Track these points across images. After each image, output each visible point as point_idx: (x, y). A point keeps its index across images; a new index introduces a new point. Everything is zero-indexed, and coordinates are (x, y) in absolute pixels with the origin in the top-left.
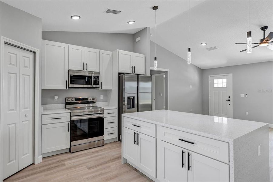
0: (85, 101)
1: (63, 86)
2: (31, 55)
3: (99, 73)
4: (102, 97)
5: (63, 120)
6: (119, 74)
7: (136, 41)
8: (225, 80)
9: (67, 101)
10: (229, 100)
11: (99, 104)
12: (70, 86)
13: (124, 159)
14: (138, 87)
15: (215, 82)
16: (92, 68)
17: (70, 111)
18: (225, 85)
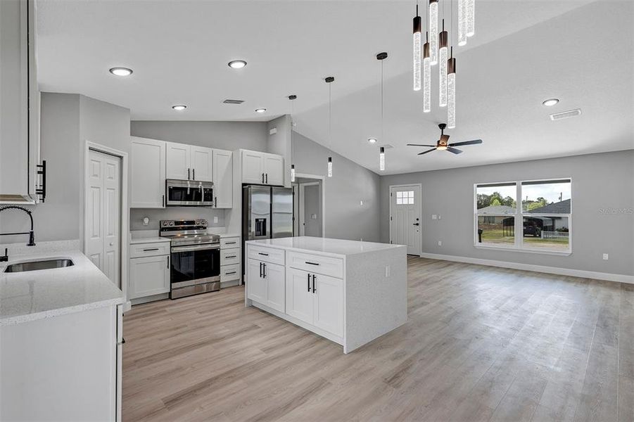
0: (190, 225)
1: (158, 204)
2: (116, 161)
3: (212, 183)
4: (216, 220)
5: (161, 252)
6: (243, 185)
7: (271, 133)
8: (412, 194)
9: (163, 226)
10: (417, 224)
11: (212, 231)
12: (170, 203)
13: (250, 301)
14: (271, 205)
15: (398, 196)
16: (202, 177)
17: (170, 240)
18: (412, 201)
